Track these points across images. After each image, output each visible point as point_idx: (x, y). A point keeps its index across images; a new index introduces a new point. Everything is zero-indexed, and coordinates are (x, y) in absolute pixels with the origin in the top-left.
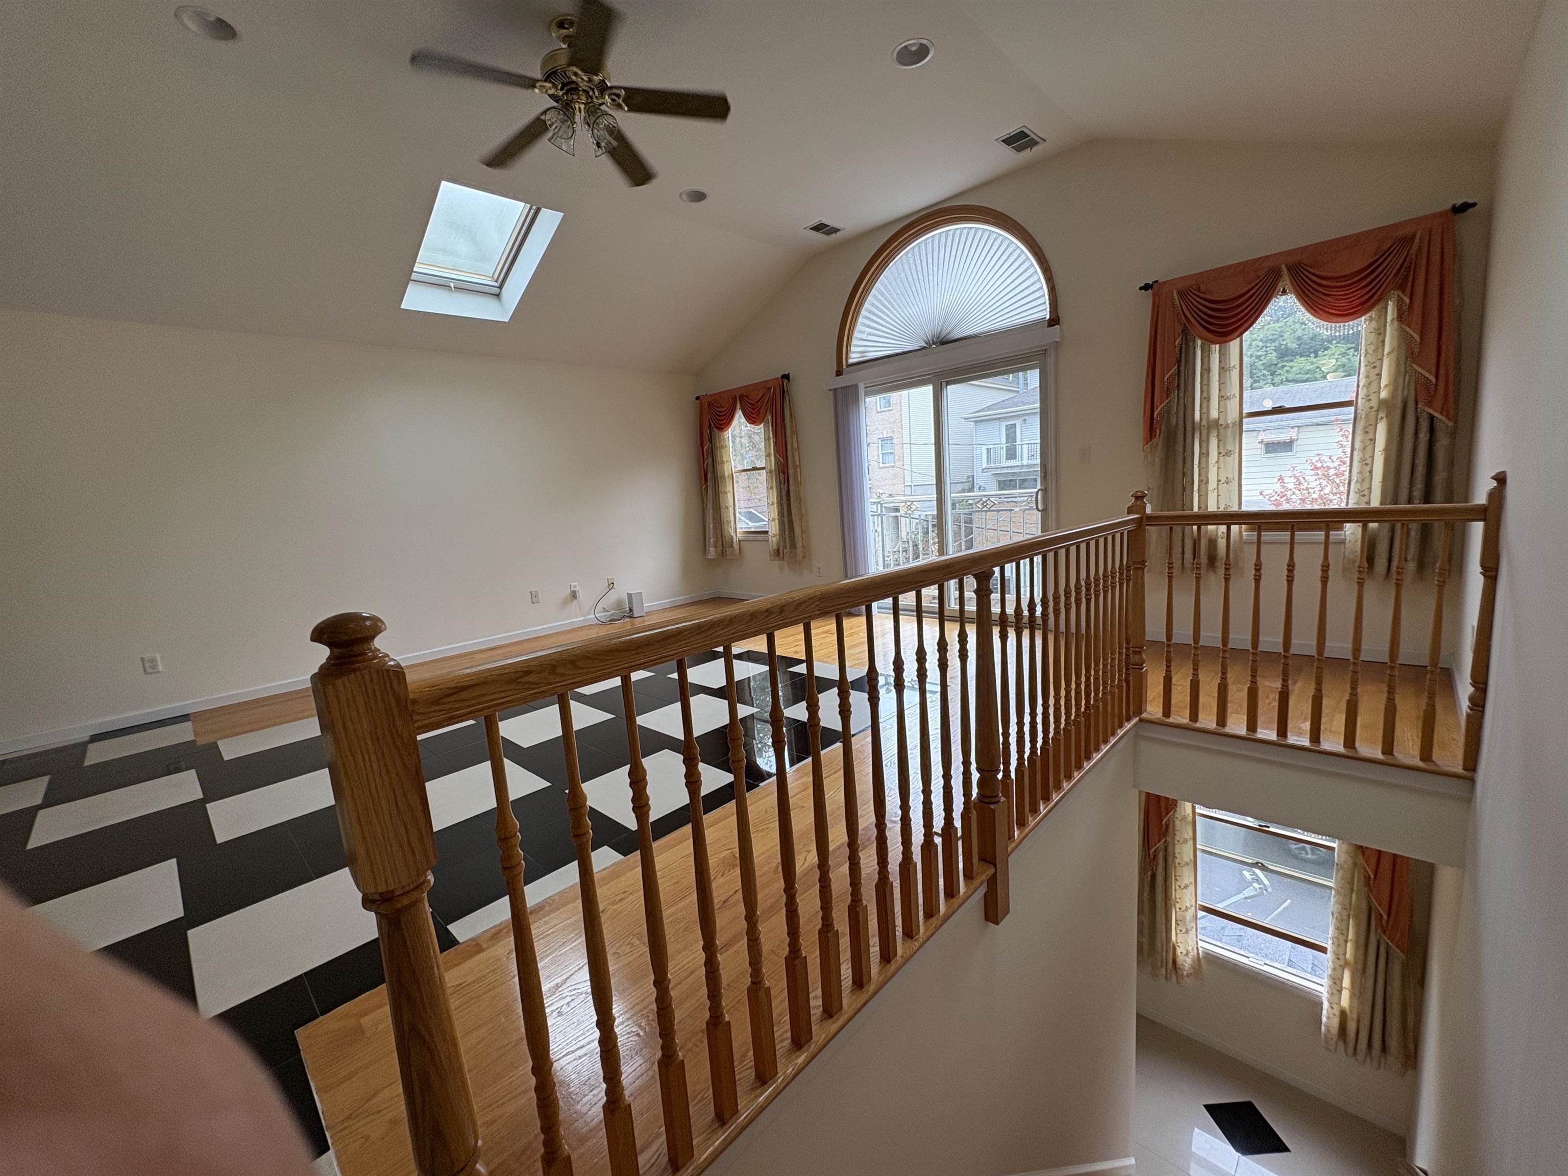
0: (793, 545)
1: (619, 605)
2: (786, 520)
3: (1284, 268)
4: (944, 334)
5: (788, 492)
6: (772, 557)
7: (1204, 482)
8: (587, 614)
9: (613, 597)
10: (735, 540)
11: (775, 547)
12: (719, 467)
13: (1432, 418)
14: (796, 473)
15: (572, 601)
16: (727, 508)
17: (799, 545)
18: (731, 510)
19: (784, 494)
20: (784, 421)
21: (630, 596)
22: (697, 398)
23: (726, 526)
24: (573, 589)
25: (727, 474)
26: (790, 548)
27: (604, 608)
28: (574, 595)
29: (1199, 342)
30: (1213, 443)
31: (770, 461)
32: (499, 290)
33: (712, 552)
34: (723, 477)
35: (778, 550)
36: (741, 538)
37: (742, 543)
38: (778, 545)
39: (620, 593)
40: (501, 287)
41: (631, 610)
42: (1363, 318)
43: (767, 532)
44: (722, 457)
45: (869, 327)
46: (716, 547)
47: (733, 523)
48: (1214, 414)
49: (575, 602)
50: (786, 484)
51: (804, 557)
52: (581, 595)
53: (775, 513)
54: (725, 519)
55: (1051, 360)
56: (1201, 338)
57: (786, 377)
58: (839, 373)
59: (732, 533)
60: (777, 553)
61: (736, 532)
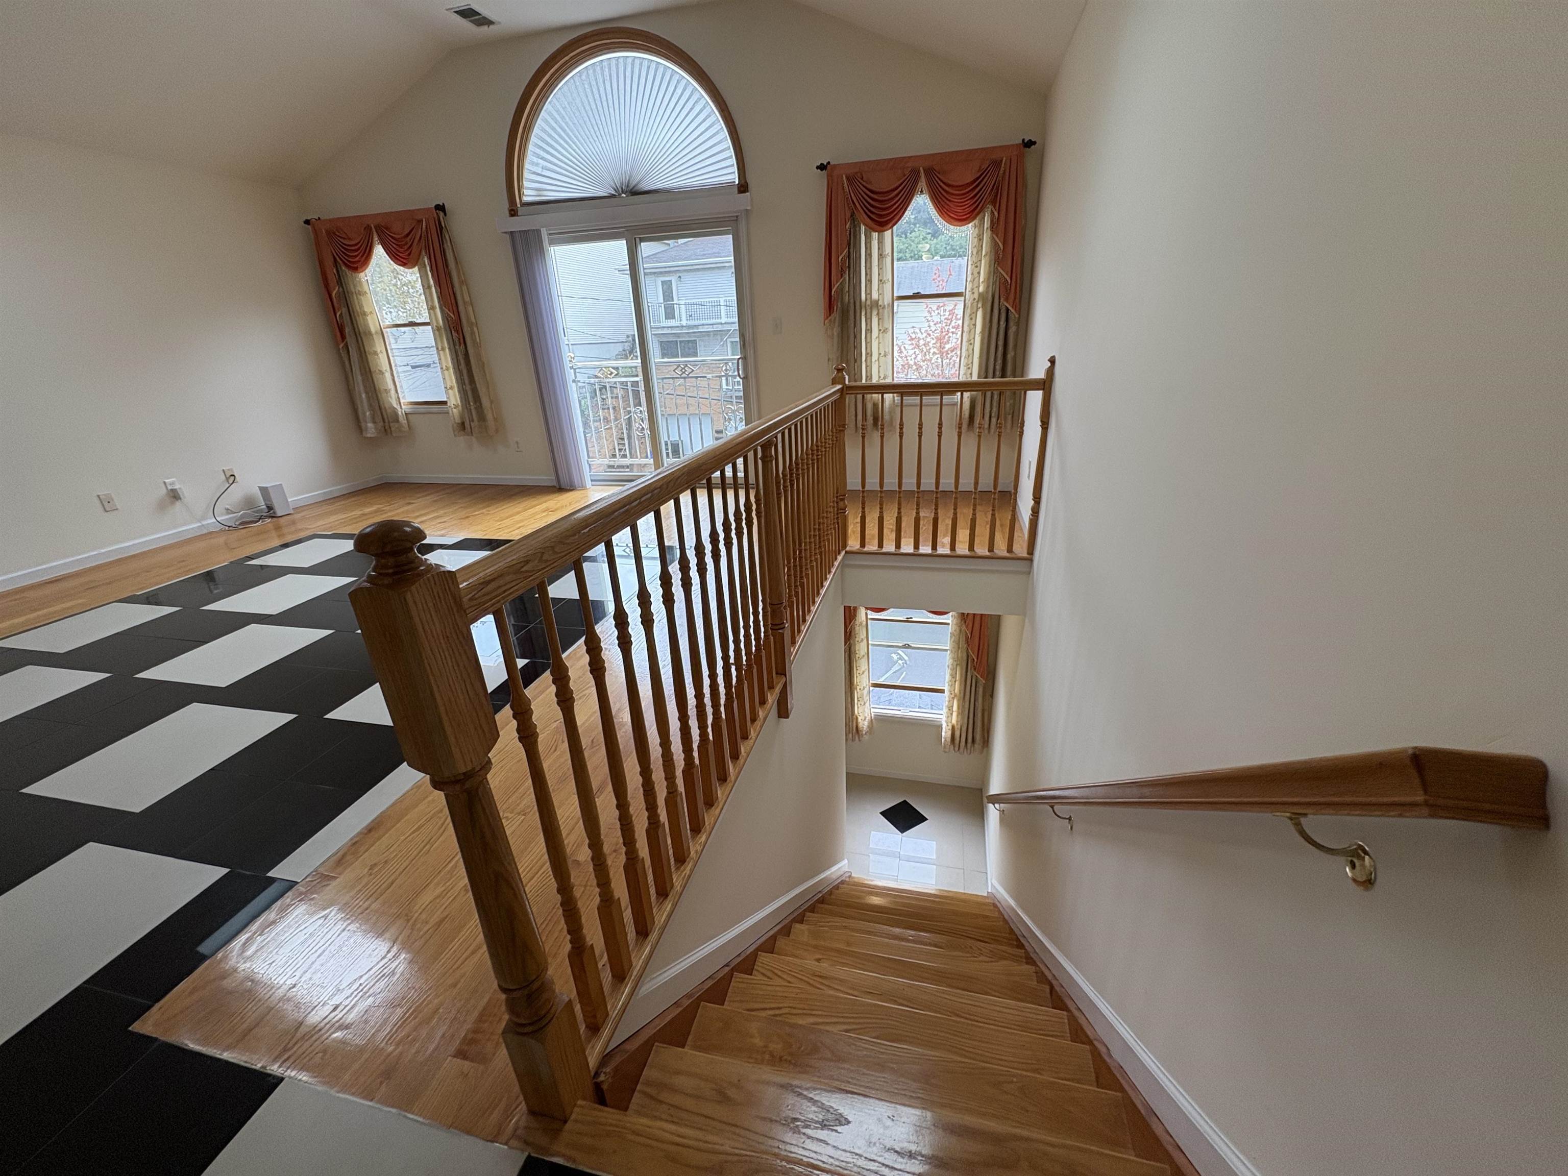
0: (482, 418)
1: (249, 502)
2: (468, 388)
3: (921, 169)
4: (634, 183)
5: (466, 355)
6: (456, 433)
7: (869, 354)
8: (204, 518)
9: (235, 494)
10: (400, 413)
11: (458, 420)
12: (360, 320)
13: (1008, 310)
14: (473, 333)
15: (172, 503)
16: (381, 373)
17: (489, 416)
18: (388, 375)
19: (461, 357)
20: (447, 266)
21: (264, 491)
22: (307, 222)
23: (384, 395)
24: (170, 488)
25: (373, 330)
26: (478, 421)
27: (228, 509)
28: (175, 495)
29: (863, 228)
30: (875, 320)
31: (435, 314)
33: (371, 429)
34: (370, 333)
35: (463, 423)
36: (408, 411)
37: (410, 416)
38: (462, 417)
39: (247, 488)
41: (270, 508)
42: (970, 225)
43: (445, 403)
44: (361, 306)
45: (543, 158)
46: (374, 422)
47: (393, 392)
48: (875, 296)
49: (178, 503)
50: (463, 345)
51: (497, 431)
52: (186, 492)
53: (452, 379)
54: (380, 386)
55: (742, 225)
56: (864, 224)
57: (441, 208)
58: (513, 213)
59: (395, 404)
60: (462, 426)
61: (400, 403)
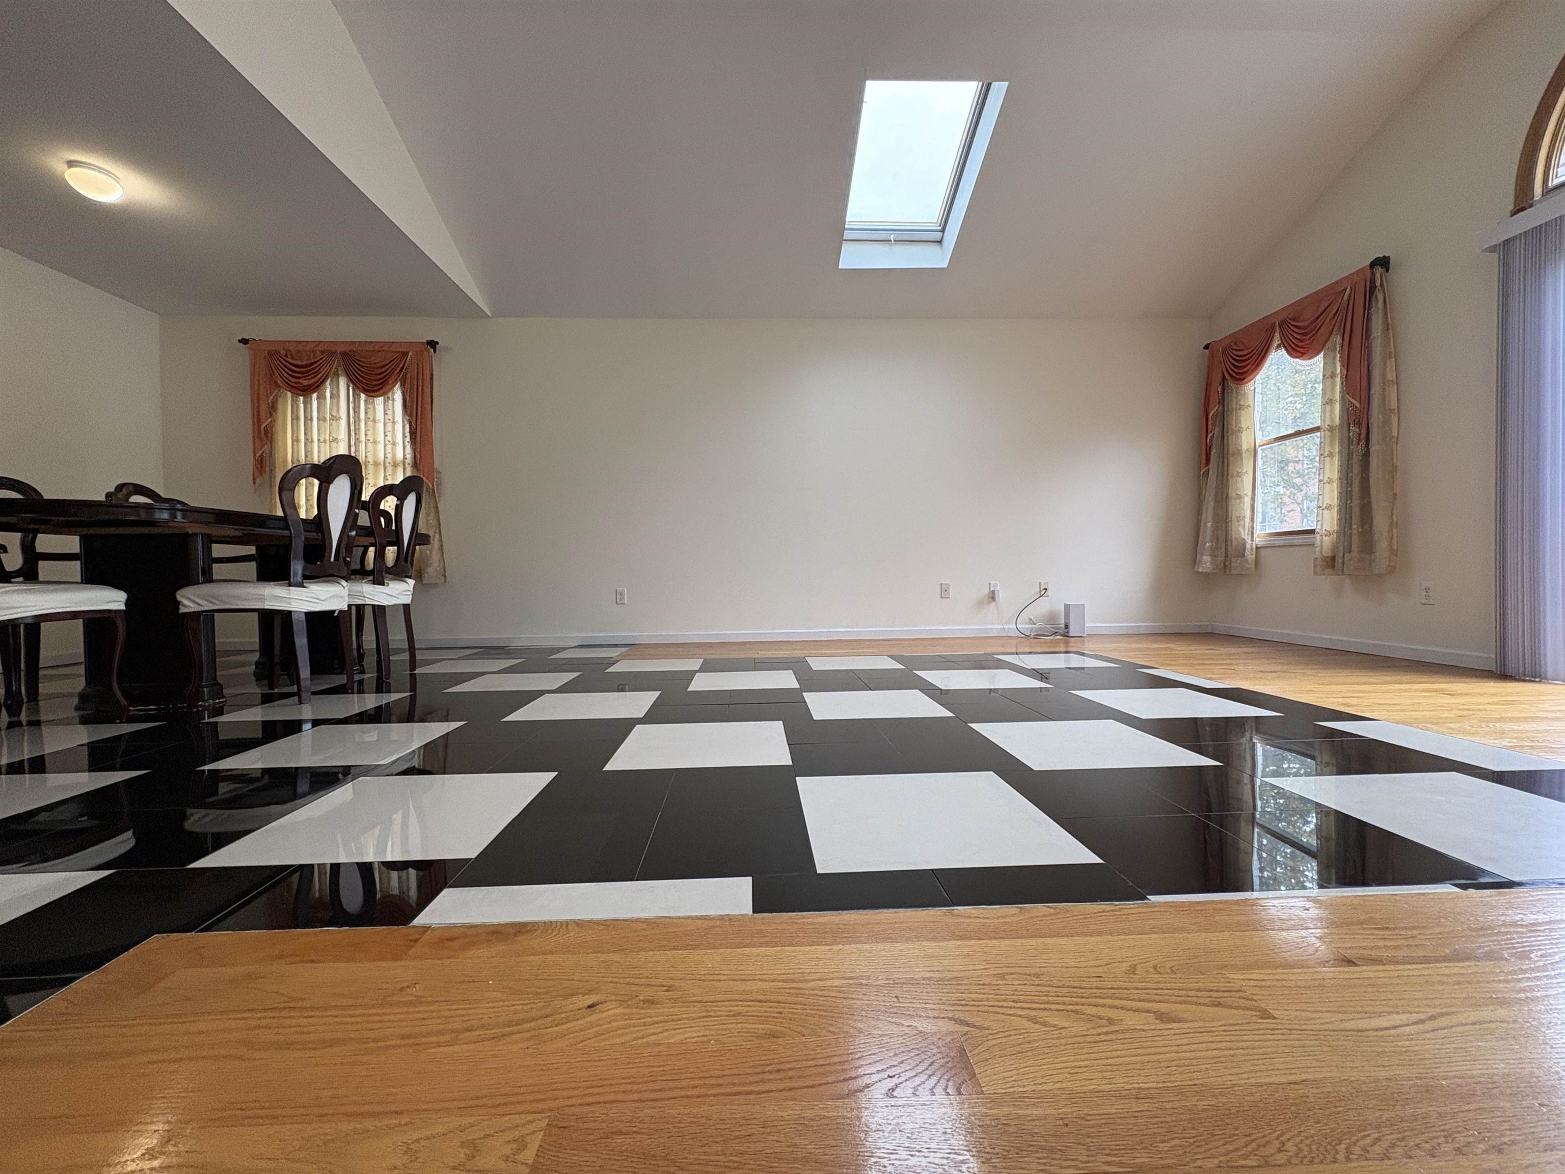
0: (1368, 546)
1: (1052, 618)
2: (1356, 502)
5: (1366, 455)
6: (1319, 569)
8: (1008, 622)
9: (1043, 607)
10: (1248, 546)
11: (1327, 553)
12: (1232, 440)
14: (1386, 422)
15: (989, 603)
16: (1239, 497)
17: (1382, 546)
18: (1247, 500)
19: (1356, 458)
20: (1368, 336)
21: (1067, 608)
22: (1207, 347)
23: (1235, 523)
24: (992, 589)
25: (1245, 447)
26: (1361, 554)
27: (1031, 619)
28: (992, 596)
31: (1332, 412)
32: (941, 233)
33: (1206, 563)
34: (1238, 453)
35: (1333, 559)
36: (1260, 544)
37: (1263, 551)
38: (1335, 548)
39: (1054, 603)
40: (943, 231)
41: (1067, 627)
43: (1312, 532)
44: (1238, 421)
46: (1213, 556)
47: (1248, 520)
49: (993, 604)
50: (1363, 443)
51: (1391, 570)
52: (1001, 596)
53: (1332, 495)
54: (1234, 513)
57: (1383, 263)
58: (1522, 202)
59: (1245, 535)
60: (1331, 563)
61: (1252, 534)
